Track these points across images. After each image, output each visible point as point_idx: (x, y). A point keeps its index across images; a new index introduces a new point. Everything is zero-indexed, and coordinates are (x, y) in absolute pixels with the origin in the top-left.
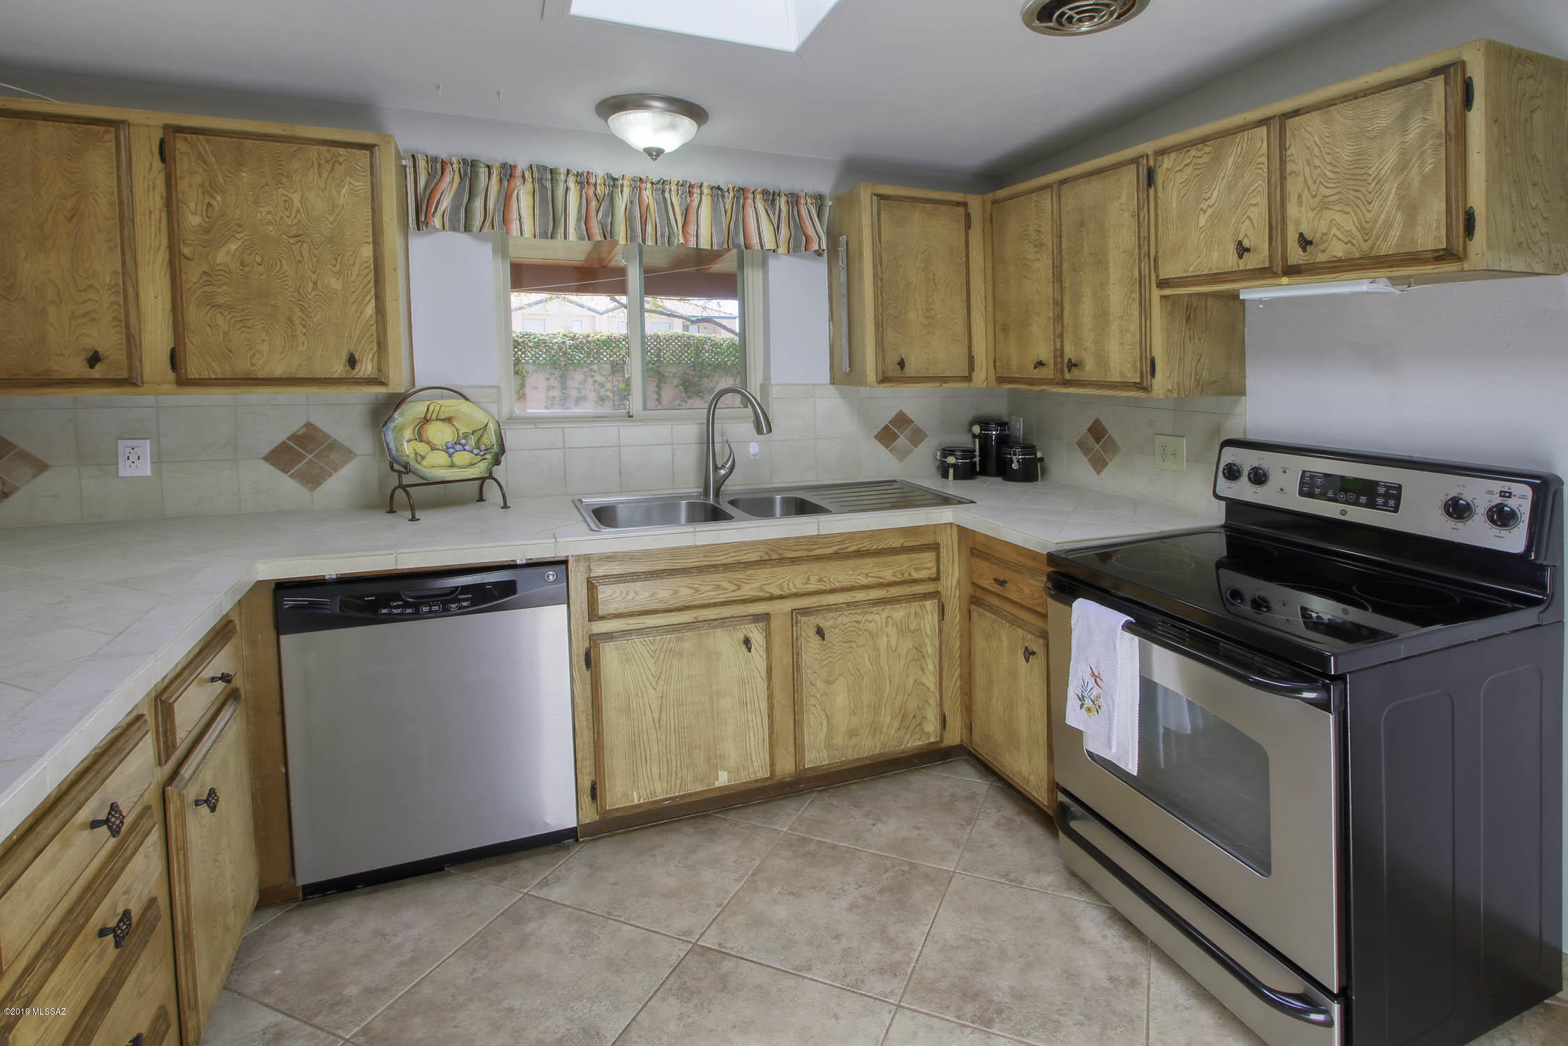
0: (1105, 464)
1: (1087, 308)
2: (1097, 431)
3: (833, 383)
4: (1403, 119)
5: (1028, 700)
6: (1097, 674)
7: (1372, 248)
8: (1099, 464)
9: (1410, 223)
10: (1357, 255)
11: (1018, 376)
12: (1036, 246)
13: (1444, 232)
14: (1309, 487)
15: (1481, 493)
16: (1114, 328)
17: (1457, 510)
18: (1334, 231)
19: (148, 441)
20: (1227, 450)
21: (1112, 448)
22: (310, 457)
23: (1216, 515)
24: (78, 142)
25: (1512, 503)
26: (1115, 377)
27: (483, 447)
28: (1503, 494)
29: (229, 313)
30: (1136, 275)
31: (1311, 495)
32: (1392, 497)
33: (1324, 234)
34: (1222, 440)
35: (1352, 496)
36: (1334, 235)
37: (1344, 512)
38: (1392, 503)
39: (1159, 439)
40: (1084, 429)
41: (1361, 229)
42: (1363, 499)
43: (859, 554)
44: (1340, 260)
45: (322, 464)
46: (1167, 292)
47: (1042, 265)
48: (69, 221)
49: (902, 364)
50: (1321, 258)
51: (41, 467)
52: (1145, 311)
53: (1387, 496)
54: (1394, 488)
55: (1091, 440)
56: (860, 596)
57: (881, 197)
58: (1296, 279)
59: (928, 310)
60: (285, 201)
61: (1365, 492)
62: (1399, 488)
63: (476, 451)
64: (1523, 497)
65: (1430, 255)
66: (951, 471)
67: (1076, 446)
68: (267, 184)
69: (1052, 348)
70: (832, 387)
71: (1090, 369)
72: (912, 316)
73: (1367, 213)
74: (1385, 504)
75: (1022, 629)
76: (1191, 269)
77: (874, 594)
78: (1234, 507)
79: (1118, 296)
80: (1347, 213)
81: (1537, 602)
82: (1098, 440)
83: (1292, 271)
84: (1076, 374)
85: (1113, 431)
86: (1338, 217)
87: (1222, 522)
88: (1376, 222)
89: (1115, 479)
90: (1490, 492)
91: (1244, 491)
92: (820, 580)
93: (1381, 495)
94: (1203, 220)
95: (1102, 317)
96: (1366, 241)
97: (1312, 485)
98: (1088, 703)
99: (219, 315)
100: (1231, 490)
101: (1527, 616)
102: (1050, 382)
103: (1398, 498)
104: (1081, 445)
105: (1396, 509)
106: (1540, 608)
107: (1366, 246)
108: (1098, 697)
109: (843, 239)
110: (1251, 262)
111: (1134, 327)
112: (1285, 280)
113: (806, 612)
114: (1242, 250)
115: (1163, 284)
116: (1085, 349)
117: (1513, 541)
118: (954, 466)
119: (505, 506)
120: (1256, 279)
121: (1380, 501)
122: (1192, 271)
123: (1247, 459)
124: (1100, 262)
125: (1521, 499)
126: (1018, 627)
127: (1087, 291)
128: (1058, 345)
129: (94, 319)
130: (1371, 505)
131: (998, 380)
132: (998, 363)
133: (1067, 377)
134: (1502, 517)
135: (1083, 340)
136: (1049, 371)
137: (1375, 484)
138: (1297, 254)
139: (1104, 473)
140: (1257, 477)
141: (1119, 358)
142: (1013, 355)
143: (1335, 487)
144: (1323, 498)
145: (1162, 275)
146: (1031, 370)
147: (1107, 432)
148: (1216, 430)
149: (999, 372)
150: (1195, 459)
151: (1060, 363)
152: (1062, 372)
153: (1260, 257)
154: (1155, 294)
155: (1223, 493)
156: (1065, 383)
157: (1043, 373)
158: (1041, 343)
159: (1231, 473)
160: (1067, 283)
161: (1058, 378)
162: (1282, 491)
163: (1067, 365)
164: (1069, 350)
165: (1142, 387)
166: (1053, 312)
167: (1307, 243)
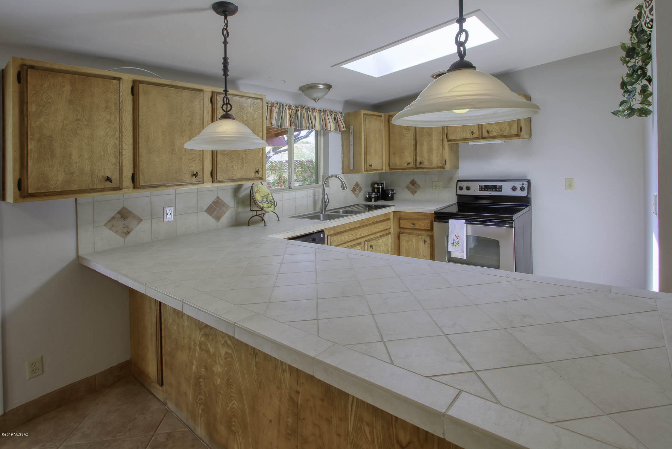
0: (416, 192)
1: (425, 148)
2: (413, 183)
3: (342, 173)
5: (423, 255)
6: (457, 236)
7: (502, 134)
8: (414, 192)
9: (510, 129)
10: (499, 135)
11: (399, 167)
12: (407, 130)
13: (517, 131)
14: (481, 188)
15: (518, 185)
16: (434, 152)
17: (514, 189)
18: (494, 130)
19: (173, 208)
20: (459, 183)
21: (419, 187)
22: (218, 209)
23: (455, 200)
24: (193, 97)
25: (524, 186)
26: (435, 165)
27: (269, 201)
28: (522, 184)
29: (228, 156)
30: (442, 138)
31: (482, 190)
32: (500, 188)
33: (492, 130)
34: (457, 180)
35: (491, 190)
36: (494, 131)
37: (490, 193)
38: (500, 189)
39: (434, 182)
40: (408, 183)
41: (500, 129)
42: (494, 190)
43: (377, 222)
44: (495, 136)
45: (221, 212)
46: (450, 143)
47: (410, 135)
48: (189, 125)
49: (371, 166)
50: (491, 135)
51: (140, 220)
52: (444, 148)
53: (499, 188)
54: (500, 186)
55: (411, 186)
56: (377, 235)
57: (367, 114)
58: (484, 140)
59: (375, 149)
60: (242, 118)
61: (495, 188)
62: (502, 186)
63: (267, 202)
64: (526, 184)
65: (514, 135)
66: (373, 199)
67: (406, 188)
68: (238, 112)
69: (413, 158)
70: (342, 175)
71: (426, 164)
72: (372, 150)
73: (501, 126)
74: (499, 190)
75: (421, 236)
76: (458, 137)
77: (379, 234)
78: (460, 197)
79: (435, 144)
80: (497, 126)
82: (413, 185)
83: (484, 138)
84: (422, 166)
85: (419, 182)
86: (495, 127)
87: (457, 202)
88: (503, 128)
89: (419, 195)
90: (520, 184)
91: (464, 192)
92: (371, 231)
93: (498, 188)
95: (430, 150)
96: (501, 132)
97: (482, 188)
98: (455, 244)
99: (226, 158)
100: (460, 192)
101: (528, 208)
102: (412, 168)
103: (501, 188)
104: (408, 187)
105: (501, 191)
106: (529, 207)
107: (501, 133)
108: (458, 241)
109: (352, 127)
110: (474, 136)
111: (441, 152)
112: (482, 140)
113: (368, 241)
114: (473, 133)
115: (449, 141)
116: (425, 159)
117: (524, 194)
118: (374, 197)
119: (278, 220)
120: (474, 140)
121: (498, 189)
122: (458, 138)
123: (464, 185)
124: (430, 134)
125: (526, 186)
126: (420, 235)
127: (425, 143)
128: (415, 158)
129: (194, 160)
130: (496, 191)
131: (391, 169)
132: (391, 164)
133: (418, 166)
134: (522, 189)
135: (424, 156)
136: (412, 165)
137: (496, 186)
138: (485, 134)
139: (416, 195)
140: (468, 188)
141: (436, 161)
142: (397, 161)
143: (487, 188)
144: (485, 191)
145: (449, 139)
146: (405, 165)
147: (416, 183)
148: (451, 179)
149: (391, 167)
150: (445, 187)
151: (416, 163)
152: (416, 165)
153: (476, 135)
154: (446, 143)
155: (458, 194)
156: (417, 168)
157: (410, 166)
158: (408, 158)
159: (461, 188)
160: (418, 140)
161: (415, 167)
162: (475, 191)
163: (418, 164)
164: (419, 159)
165: (443, 168)
166: (412, 148)
167: (488, 132)
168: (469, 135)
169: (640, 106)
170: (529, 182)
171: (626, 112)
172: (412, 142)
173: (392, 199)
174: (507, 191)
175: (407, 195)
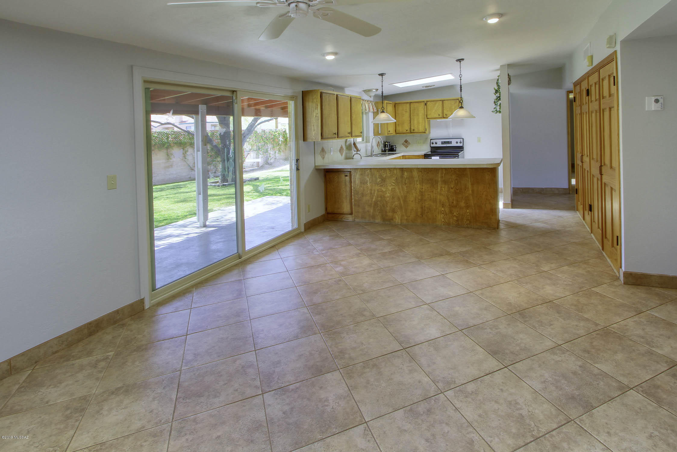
0: (408, 146)
1: (416, 122)
2: (406, 141)
3: (374, 135)
4: (455, 103)
8: (406, 147)
11: (401, 132)
12: (405, 112)
14: (442, 143)
15: (459, 140)
16: (421, 124)
17: (457, 143)
19: (332, 148)
20: (431, 140)
21: (409, 143)
22: (342, 151)
26: (421, 131)
30: (424, 117)
32: (451, 143)
37: (446, 145)
39: (418, 141)
40: (404, 141)
46: (428, 120)
47: (407, 115)
49: (389, 131)
51: (326, 153)
52: (425, 122)
55: (405, 143)
57: (387, 103)
61: (448, 143)
62: (451, 141)
66: (387, 151)
71: (416, 130)
76: (432, 117)
78: (432, 148)
79: (421, 120)
81: (463, 150)
82: (406, 143)
83: (444, 118)
84: (414, 131)
86: (449, 112)
87: (430, 150)
91: (434, 145)
94: (434, 111)
95: (418, 123)
100: (432, 145)
101: (463, 152)
102: (408, 133)
104: (403, 144)
110: (440, 117)
111: (424, 124)
114: (439, 115)
115: (427, 119)
117: (461, 145)
119: (361, 158)
123: (434, 141)
124: (418, 115)
125: (462, 141)
127: (416, 119)
128: (410, 127)
131: (396, 133)
132: (397, 131)
133: (412, 132)
134: (460, 142)
135: (415, 127)
136: (408, 131)
137: (449, 141)
138: (445, 116)
139: (408, 148)
140: (436, 143)
141: (421, 129)
142: (400, 129)
143: (445, 143)
144: (444, 144)
145: (428, 117)
146: (405, 131)
147: (408, 141)
148: (427, 138)
149: (397, 132)
150: (424, 143)
151: (411, 130)
152: (411, 131)
153: (441, 116)
154: (426, 120)
155: (431, 146)
156: (411, 133)
157: (407, 131)
158: (406, 127)
159: (433, 143)
160: (412, 117)
161: (410, 132)
162: (439, 144)
163: (412, 130)
164: (412, 128)
165: (425, 132)
166: (409, 122)
167: (446, 115)
168: (437, 116)
169: (499, 110)
170: (463, 139)
171: (495, 112)
172: (408, 119)
173: (395, 151)
174: (454, 144)
175: (403, 148)
